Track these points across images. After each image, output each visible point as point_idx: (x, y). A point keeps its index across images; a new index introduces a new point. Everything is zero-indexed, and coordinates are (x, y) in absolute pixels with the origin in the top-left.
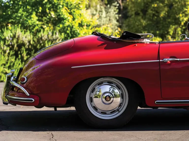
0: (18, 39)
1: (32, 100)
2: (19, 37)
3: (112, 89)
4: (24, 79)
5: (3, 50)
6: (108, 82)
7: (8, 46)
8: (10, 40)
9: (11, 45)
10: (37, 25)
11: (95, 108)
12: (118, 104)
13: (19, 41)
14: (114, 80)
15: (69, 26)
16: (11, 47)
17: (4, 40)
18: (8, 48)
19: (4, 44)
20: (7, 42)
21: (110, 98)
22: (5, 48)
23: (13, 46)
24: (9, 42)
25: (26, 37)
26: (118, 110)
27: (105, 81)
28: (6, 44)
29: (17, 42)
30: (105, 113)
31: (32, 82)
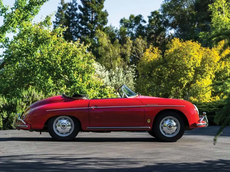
0: (33, 97)
1: (27, 126)
2: (34, 95)
3: (67, 122)
4: (24, 116)
5: (21, 106)
6: (64, 118)
7: (25, 102)
8: (27, 98)
9: (28, 102)
10: (53, 86)
11: (58, 131)
12: (69, 129)
13: (34, 99)
14: (67, 117)
15: (78, 87)
16: (27, 103)
17: (23, 98)
18: (25, 104)
19: (22, 101)
20: (24, 99)
21: (65, 126)
22: (23, 104)
23: (29, 102)
24: (26, 100)
25: (39, 96)
26: (69, 132)
27: (63, 118)
28: (24, 100)
29: (32, 100)
30: (63, 134)
31: (27, 118)
